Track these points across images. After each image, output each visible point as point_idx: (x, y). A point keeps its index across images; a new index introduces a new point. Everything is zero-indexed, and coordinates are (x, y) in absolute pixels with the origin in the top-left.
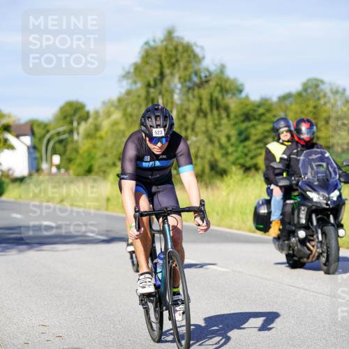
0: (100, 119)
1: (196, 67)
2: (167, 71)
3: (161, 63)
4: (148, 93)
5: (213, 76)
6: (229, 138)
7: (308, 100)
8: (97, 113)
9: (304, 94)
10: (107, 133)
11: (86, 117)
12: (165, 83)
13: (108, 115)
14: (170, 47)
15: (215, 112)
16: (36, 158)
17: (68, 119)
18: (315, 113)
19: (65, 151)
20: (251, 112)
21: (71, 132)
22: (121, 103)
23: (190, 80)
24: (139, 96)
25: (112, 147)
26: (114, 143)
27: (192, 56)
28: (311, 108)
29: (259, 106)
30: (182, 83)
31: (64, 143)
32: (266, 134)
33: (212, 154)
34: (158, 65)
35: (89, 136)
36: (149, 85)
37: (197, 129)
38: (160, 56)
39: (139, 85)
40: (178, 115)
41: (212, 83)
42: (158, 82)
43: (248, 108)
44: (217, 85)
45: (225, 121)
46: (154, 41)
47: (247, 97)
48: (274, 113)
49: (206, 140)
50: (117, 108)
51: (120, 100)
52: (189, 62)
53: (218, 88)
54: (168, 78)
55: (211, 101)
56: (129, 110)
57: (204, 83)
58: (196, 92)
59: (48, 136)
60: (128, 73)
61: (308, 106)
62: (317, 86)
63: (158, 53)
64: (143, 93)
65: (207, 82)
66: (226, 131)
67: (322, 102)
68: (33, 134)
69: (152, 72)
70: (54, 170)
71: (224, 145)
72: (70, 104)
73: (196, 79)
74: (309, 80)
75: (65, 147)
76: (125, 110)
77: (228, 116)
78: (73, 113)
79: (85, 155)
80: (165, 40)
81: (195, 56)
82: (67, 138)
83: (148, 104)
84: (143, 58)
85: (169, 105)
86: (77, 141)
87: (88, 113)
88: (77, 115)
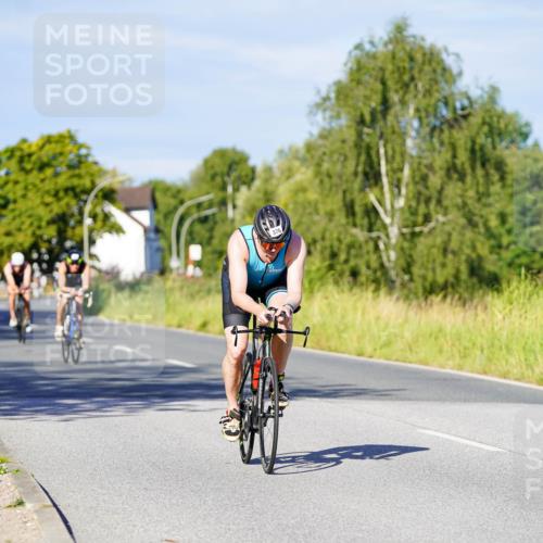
0: (274, 182)
1: (446, 90)
2: (395, 98)
3: (384, 83)
4: (360, 135)
5: (476, 106)
6: (503, 218)
8: (269, 170)
11: (249, 178)
12: (390, 118)
13: (289, 173)
14: (401, 54)
15: (480, 172)
16: (159, 249)
19: (211, 238)
21: (223, 203)
22: (312, 153)
23: (436, 114)
24: (344, 141)
27: (439, 71)
30: (420, 120)
31: (208, 225)
33: (474, 248)
34: (379, 86)
36: (362, 122)
37: (446, 202)
38: (382, 70)
39: (344, 121)
40: (412, 176)
41: (475, 120)
42: (379, 116)
43: (540, 165)
44: (484, 123)
45: (496, 188)
46: (372, 43)
47: (536, 145)
49: (463, 221)
50: (304, 161)
51: (309, 147)
52: (435, 81)
53: (486, 129)
54: (397, 108)
55: (473, 151)
56: (326, 166)
57: (461, 118)
58: (446, 134)
59: (181, 210)
60: (326, 99)
63: (379, 64)
64: (351, 136)
65: (465, 117)
66: (498, 207)
68: (155, 205)
69: (367, 98)
71: (495, 231)
72: (221, 154)
73: (445, 112)
75: (211, 230)
76: (319, 165)
77: (502, 178)
78: (228, 169)
80: (390, 41)
81: (445, 70)
82: (214, 215)
83: (359, 155)
84: (351, 72)
85: (398, 157)
86: (233, 221)
87: (253, 170)
88: (234, 175)
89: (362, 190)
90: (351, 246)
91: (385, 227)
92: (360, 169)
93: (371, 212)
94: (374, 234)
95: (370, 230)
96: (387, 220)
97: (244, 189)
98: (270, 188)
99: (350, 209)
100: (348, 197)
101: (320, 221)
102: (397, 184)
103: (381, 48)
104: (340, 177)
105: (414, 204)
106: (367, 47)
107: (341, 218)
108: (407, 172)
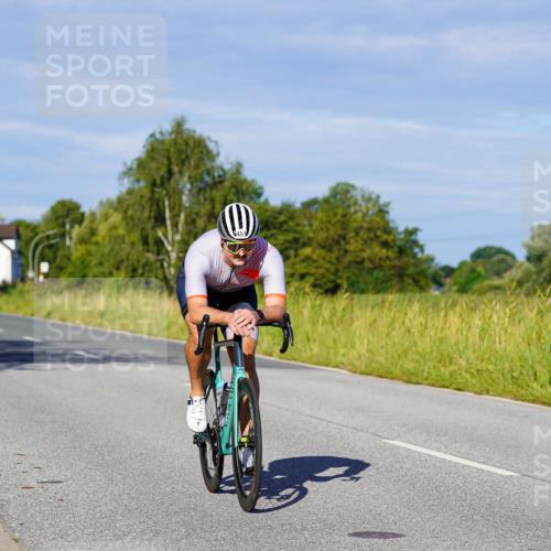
0: (97, 222)
1: (208, 164)
2: (176, 169)
3: (169, 159)
4: (153, 192)
5: (228, 176)
7: (337, 207)
8: (93, 214)
9: (332, 200)
10: (103, 238)
11: (80, 220)
12: (173, 182)
13: (106, 217)
14: (180, 141)
16: (21, 265)
17: (60, 220)
18: (343, 223)
19: (55, 258)
20: (271, 220)
21: (63, 236)
22: (121, 204)
23: (202, 180)
24: (142, 197)
25: (109, 254)
26: (112, 250)
27: (205, 152)
28: (339, 218)
29: (280, 212)
30: (192, 183)
31: (54, 250)
32: (287, 245)
34: (165, 161)
35: (82, 241)
36: (154, 184)
38: (168, 151)
39: (142, 184)
40: (186, 221)
41: (227, 184)
42: (166, 181)
43: (268, 214)
44: (233, 186)
46: (161, 133)
47: (266, 202)
48: (297, 221)
50: (116, 209)
51: (120, 200)
52: (201, 159)
53: (233, 190)
54: (177, 176)
56: (130, 212)
57: (218, 183)
58: (208, 194)
59: (36, 240)
60: (131, 169)
61: (335, 215)
62: (347, 192)
63: (166, 147)
64: (147, 193)
65: (221, 182)
67: (352, 210)
68: (18, 237)
69: (159, 169)
70: (41, 278)
72: (62, 203)
73: (207, 179)
74: (338, 185)
75: (55, 253)
76: (126, 212)
78: (66, 213)
79: (78, 262)
80: (173, 132)
81: (208, 152)
82: (57, 243)
83: (151, 206)
84: (148, 152)
85: (177, 208)
86: (69, 247)
87: (83, 215)
88: (71, 217)
89: (153, 228)
90: (145, 265)
91: (167, 253)
92: (153, 214)
93: (159, 243)
94: (161, 257)
95: (158, 254)
96: (169, 248)
97: (77, 227)
98: (94, 226)
99: (145, 241)
100: (144, 233)
101: (126, 248)
102: (175, 225)
103: (167, 137)
104: (139, 220)
105: (186, 237)
106: (158, 136)
107: (139, 247)
108: (182, 217)
